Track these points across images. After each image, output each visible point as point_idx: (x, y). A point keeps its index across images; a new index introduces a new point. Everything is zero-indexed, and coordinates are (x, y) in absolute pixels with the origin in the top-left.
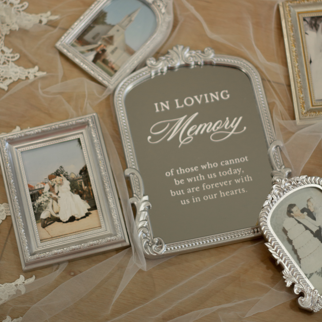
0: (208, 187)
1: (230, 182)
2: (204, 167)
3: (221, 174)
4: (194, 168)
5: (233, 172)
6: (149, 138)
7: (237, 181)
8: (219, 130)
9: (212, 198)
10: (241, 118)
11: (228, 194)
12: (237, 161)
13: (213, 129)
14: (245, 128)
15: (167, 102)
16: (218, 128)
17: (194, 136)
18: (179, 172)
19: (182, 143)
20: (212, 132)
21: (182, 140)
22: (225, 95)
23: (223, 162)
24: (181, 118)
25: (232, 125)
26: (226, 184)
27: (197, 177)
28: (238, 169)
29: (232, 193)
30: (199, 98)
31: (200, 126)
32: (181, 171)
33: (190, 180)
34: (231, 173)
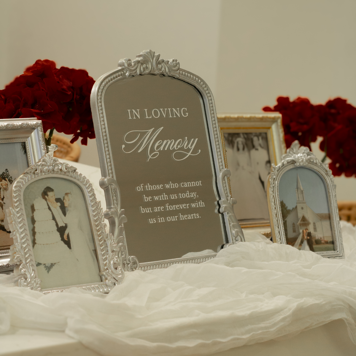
0: (171, 208)
1: (187, 205)
2: (167, 186)
3: (181, 195)
4: (159, 186)
5: (190, 195)
6: (123, 146)
7: (193, 205)
8: (180, 149)
9: (174, 220)
10: (197, 139)
11: (186, 218)
12: (193, 184)
13: (175, 146)
14: (200, 151)
15: (138, 110)
16: (179, 147)
17: (160, 151)
18: (148, 187)
19: (150, 157)
20: (174, 150)
21: (150, 154)
22: (184, 112)
23: (183, 183)
24: (150, 130)
25: (190, 145)
26: (185, 206)
27: (162, 196)
28: (194, 193)
29: (190, 218)
30: (164, 111)
31: (165, 142)
32: (150, 187)
33: (156, 198)
34: (189, 197)
